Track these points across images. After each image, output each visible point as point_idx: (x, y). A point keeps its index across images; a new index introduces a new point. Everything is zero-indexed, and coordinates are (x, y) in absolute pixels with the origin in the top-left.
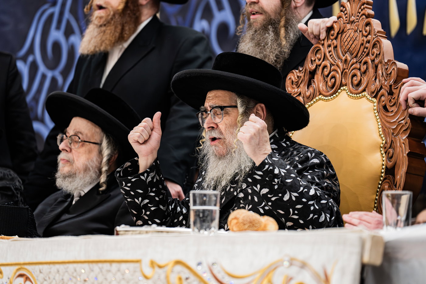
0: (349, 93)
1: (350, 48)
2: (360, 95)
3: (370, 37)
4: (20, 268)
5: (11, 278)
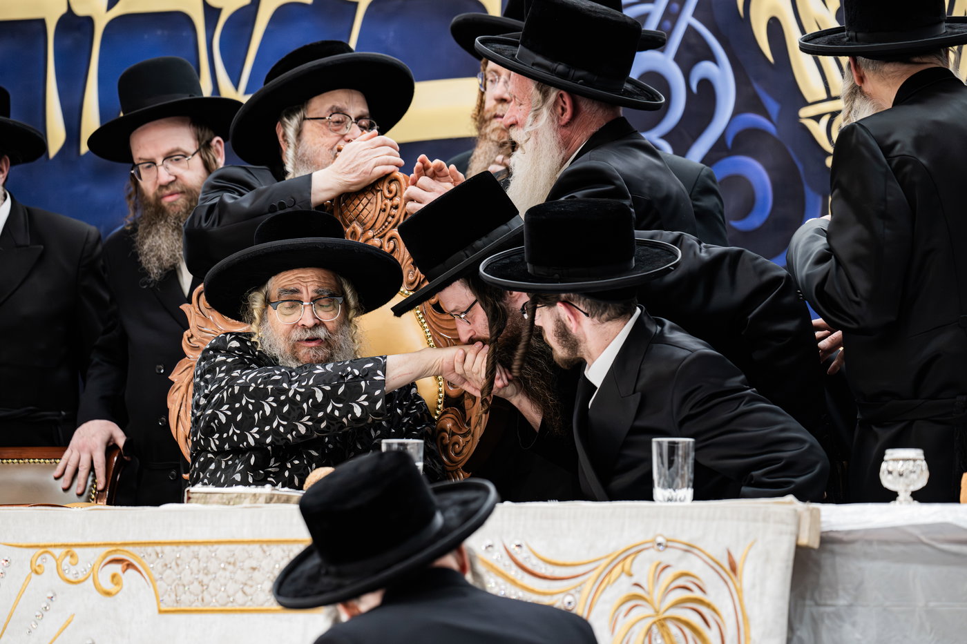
1: (359, 215)
3: (397, 200)
4: (115, 551)
5: (94, 565)
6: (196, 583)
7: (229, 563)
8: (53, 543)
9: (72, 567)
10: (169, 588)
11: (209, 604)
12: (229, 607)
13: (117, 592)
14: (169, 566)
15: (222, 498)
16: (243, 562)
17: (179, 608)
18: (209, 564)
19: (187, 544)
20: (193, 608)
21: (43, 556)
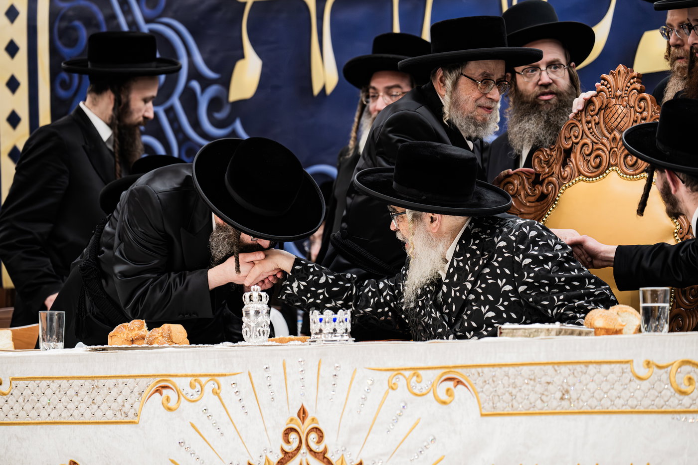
0: (621, 174)
1: (618, 125)
2: (638, 176)
3: (645, 114)
4: (449, 372)
5: (434, 382)
6: (507, 394)
7: (531, 380)
8: (403, 367)
9: (418, 384)
10: (488, 397)
11: (517, 409)
12: (531, 411)
13: (451, 402)
14: (487, 382)
15: (525, 333)
16: (541, 378)
17: (495, 412)
18: (516, 380)
19: (500, 366)
20: (505, 412)
21: (397, 377)
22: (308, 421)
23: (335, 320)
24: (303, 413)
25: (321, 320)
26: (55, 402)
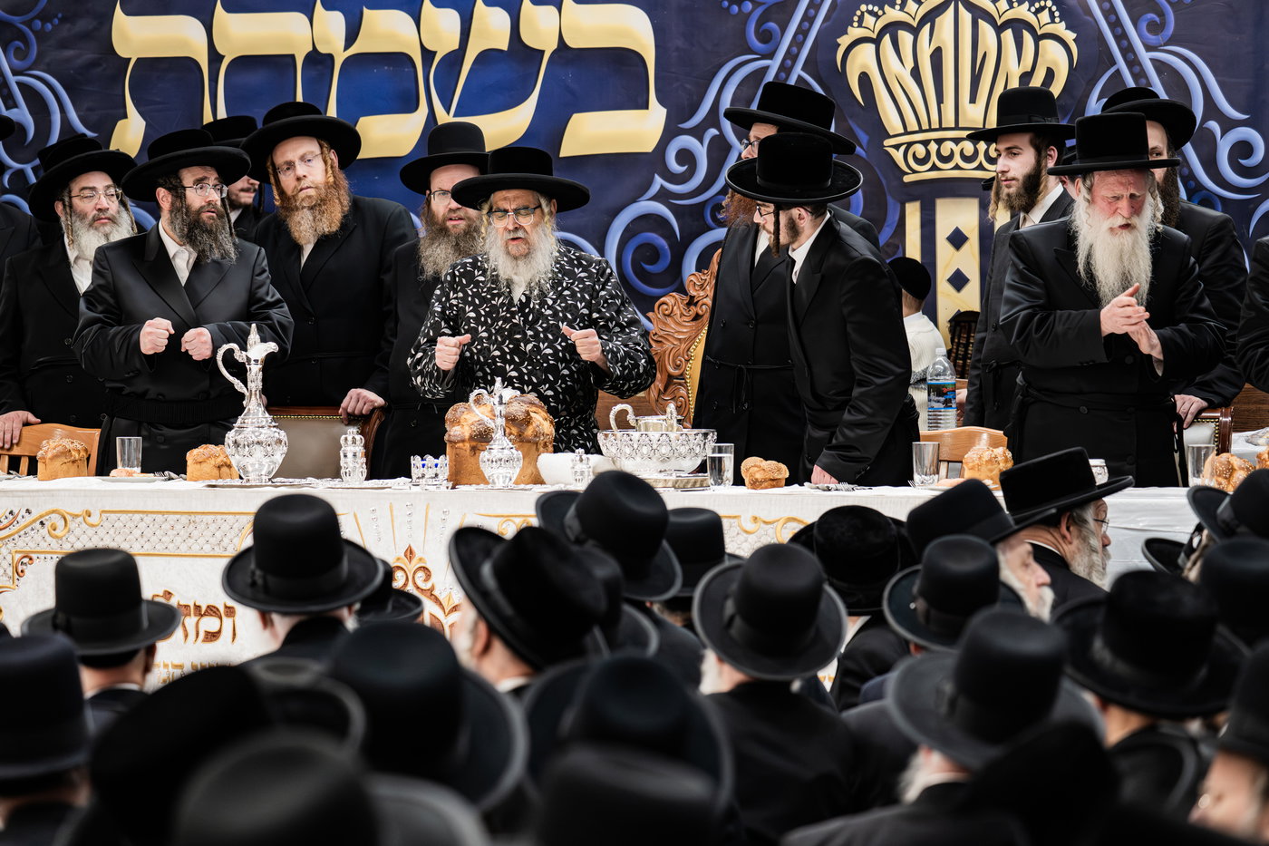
8: (513, 514)
21: (507, 523)
22: (414, 561)
23: (436, 465)
24: (410, 553)
25: (423, 466)
26: (149, 535)
